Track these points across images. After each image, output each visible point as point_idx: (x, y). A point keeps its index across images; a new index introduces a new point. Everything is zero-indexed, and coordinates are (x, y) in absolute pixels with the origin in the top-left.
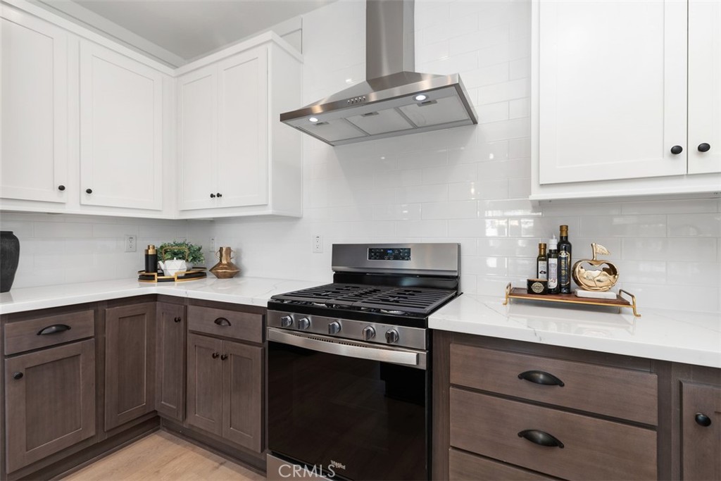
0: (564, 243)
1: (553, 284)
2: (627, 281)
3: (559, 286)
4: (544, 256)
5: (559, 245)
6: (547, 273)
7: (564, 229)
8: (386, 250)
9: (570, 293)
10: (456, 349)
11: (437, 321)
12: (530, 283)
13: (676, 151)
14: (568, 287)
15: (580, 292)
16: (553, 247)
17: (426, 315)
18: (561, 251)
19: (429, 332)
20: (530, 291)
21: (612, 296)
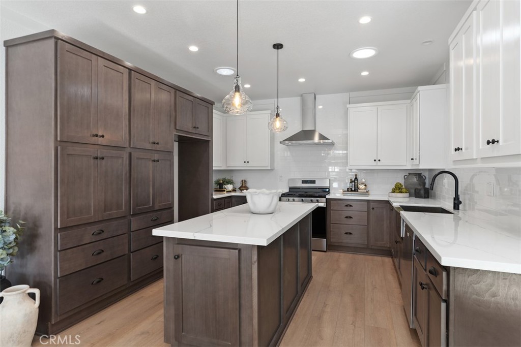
0: (356, 179)
1: (353, 189)
2: (369, 187)
3: (355, 189)
4: (351, 182)
6: (352, 186)
7: (356, 175)
8: (308, 180)
9: (357, 191)
10: (332, 202)
11: (328, 197)
12: (348, 189)
13: (375, 160)
15: (359, 191)
16: (353, 180)
17: (325, 195)
18: (355, 181)
19: (326, 199)
20: (348, 191)
21: (365, 191)
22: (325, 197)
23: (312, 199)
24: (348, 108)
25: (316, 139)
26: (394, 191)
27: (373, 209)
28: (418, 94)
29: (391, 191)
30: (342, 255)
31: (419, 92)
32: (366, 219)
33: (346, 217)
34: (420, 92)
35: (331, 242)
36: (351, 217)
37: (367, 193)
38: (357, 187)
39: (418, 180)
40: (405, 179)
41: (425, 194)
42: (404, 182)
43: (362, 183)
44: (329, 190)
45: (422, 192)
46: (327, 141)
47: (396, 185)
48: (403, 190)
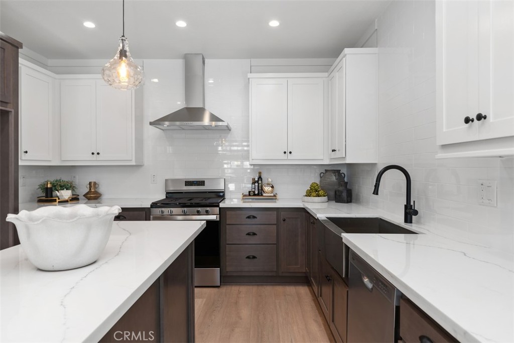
0: (260, 178)
1: (256, 192)
2: (278, 189)
3: (258, 192)
4: (254, 183)
5: (258, 179)
6: (255, 188)
7: (260, 173)
8: (193, 182)
9: (262, 195)
10: (228, 213)
11: (221, 205)
12: (250, 192)
13: (285, 153)
14: (261, 193)
15: (264, 194)
16: (256, 179)
17: (219, 203)
18: (258, 181)
19: (220, 208)
20: (250, 195)
21: (272, 195)
22: (218, 206)
23: (199, 209)
24: (249, 79)
25: (206, 121)
26: (309, 194)
27: (284, 220)
28: (344, 59)
29: (305, 194)
30: (243, 289)
31: (345, 56)
32: (275, 234)
33: (248, 234)
34: (347, 55)
35: (227, 272)
36: (254, 234)
37: (274, 198)
38: (262, 189)
39: (336, 179)
40: (321, 177)
41: (347, 197)
42: (321, 182)
43: (268, 184)
44: (224, 195)
45: (344, 195)
46: (220, 123)
47: (311, 186)
48: (320, 192)
